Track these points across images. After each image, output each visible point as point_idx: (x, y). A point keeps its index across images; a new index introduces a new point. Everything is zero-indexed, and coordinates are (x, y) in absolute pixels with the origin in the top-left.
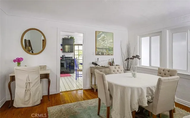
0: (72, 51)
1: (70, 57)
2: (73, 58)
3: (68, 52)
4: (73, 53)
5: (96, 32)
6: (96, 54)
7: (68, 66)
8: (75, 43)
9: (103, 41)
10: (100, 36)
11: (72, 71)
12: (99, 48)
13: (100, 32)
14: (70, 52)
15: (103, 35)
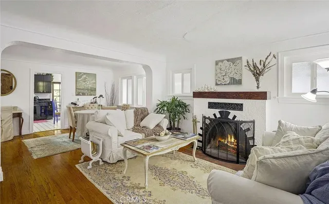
0: (49, 90)
1: (46, 99)
2: (51, 100)
3: (43, 92)
4: (51, 94)
5: (76, 73)
6: (76, 95)
7: (43, 111)
8: (54, 81)
9: (85, 82)
10: (81, 77)
11: (49, 117)
12: (79, 89)
13: (81, 73)
14: (46, 92)
15: (85, 76)
